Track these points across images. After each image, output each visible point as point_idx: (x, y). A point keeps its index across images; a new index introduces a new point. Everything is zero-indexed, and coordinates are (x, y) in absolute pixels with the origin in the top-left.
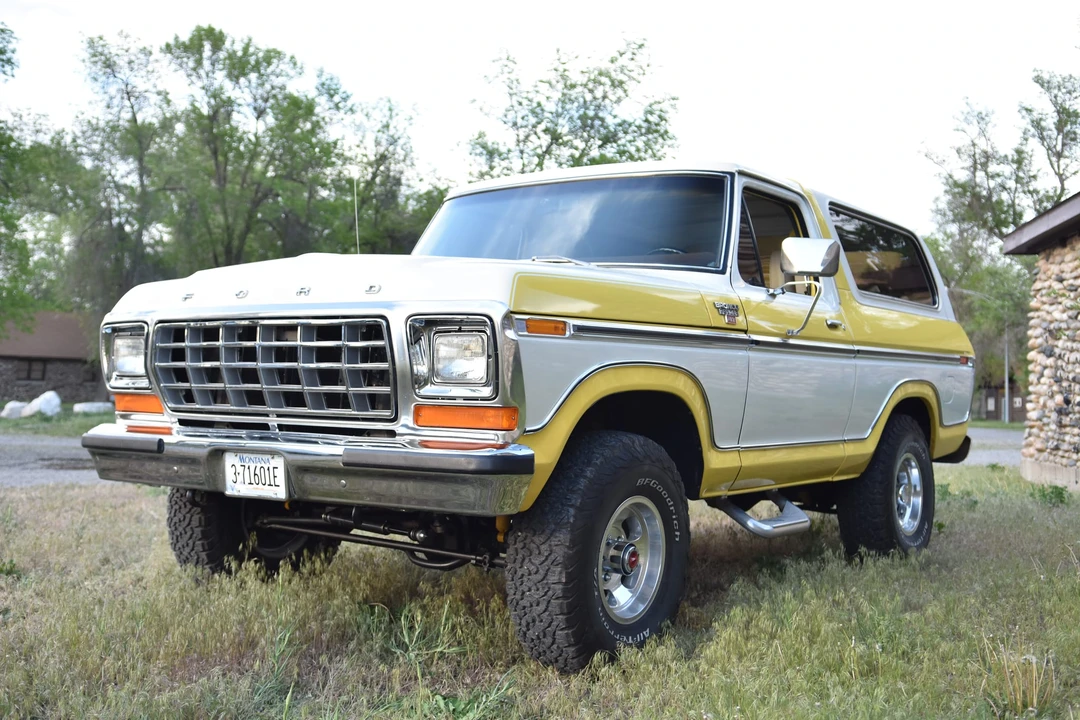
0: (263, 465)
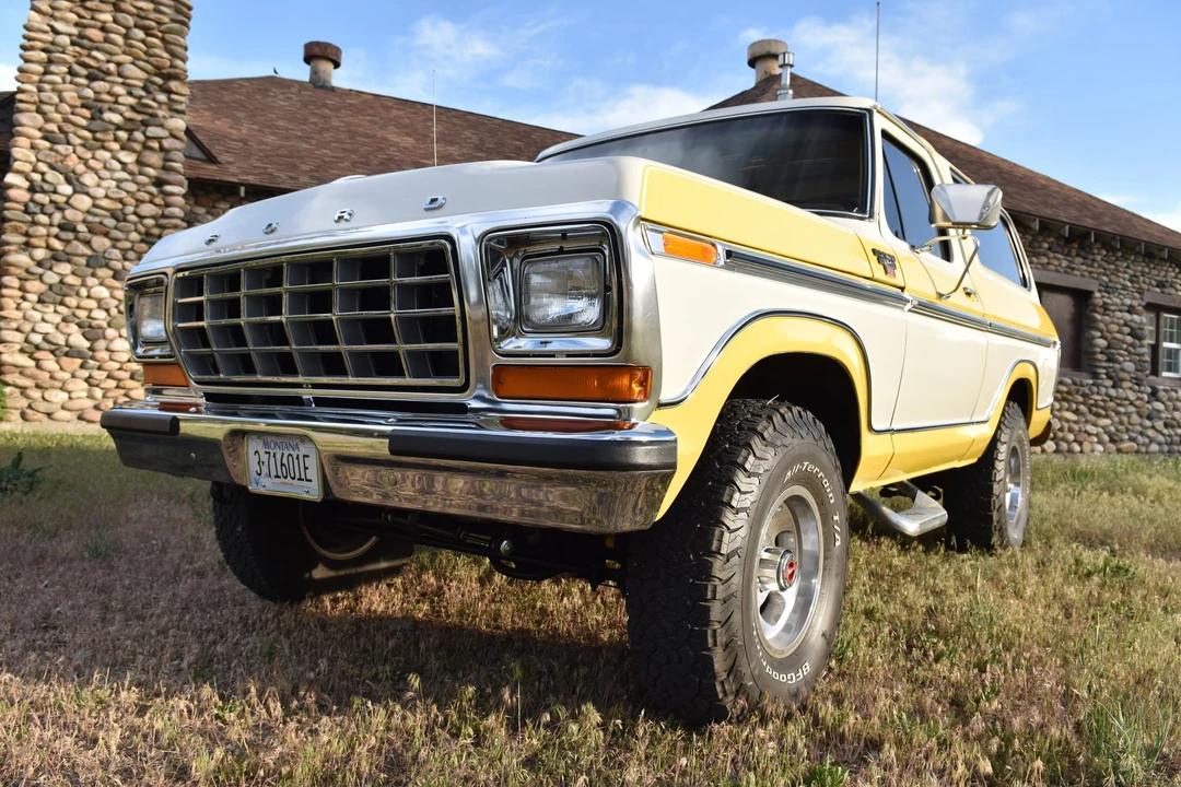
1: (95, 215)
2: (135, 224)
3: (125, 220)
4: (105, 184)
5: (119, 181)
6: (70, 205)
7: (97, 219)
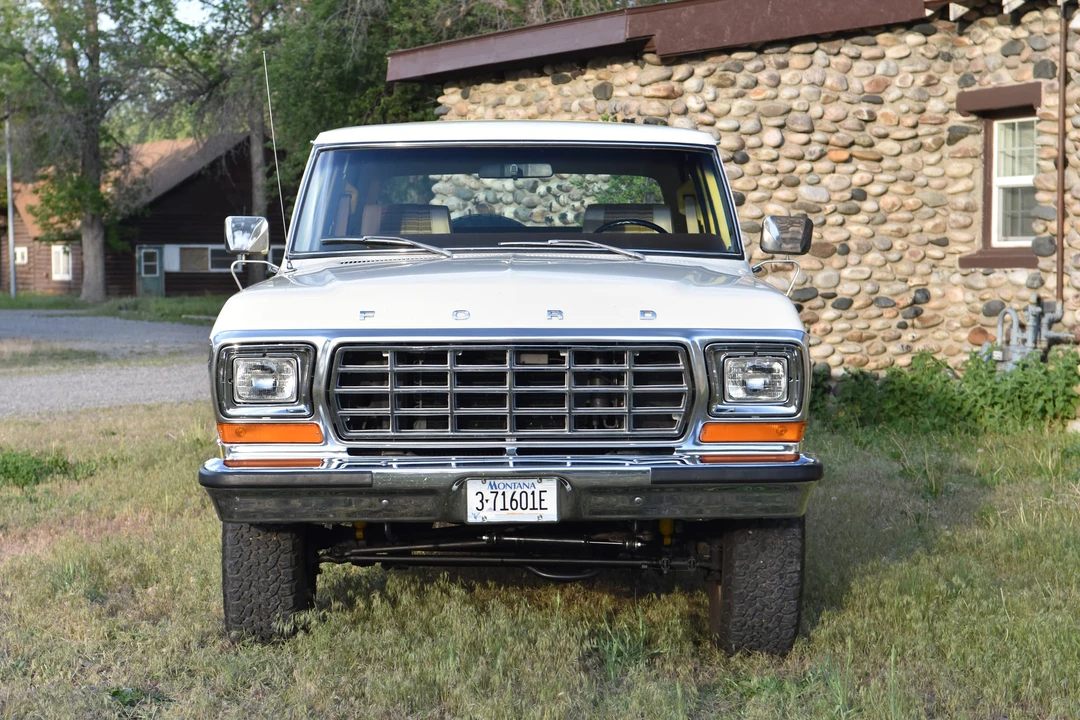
0: (525, 489)
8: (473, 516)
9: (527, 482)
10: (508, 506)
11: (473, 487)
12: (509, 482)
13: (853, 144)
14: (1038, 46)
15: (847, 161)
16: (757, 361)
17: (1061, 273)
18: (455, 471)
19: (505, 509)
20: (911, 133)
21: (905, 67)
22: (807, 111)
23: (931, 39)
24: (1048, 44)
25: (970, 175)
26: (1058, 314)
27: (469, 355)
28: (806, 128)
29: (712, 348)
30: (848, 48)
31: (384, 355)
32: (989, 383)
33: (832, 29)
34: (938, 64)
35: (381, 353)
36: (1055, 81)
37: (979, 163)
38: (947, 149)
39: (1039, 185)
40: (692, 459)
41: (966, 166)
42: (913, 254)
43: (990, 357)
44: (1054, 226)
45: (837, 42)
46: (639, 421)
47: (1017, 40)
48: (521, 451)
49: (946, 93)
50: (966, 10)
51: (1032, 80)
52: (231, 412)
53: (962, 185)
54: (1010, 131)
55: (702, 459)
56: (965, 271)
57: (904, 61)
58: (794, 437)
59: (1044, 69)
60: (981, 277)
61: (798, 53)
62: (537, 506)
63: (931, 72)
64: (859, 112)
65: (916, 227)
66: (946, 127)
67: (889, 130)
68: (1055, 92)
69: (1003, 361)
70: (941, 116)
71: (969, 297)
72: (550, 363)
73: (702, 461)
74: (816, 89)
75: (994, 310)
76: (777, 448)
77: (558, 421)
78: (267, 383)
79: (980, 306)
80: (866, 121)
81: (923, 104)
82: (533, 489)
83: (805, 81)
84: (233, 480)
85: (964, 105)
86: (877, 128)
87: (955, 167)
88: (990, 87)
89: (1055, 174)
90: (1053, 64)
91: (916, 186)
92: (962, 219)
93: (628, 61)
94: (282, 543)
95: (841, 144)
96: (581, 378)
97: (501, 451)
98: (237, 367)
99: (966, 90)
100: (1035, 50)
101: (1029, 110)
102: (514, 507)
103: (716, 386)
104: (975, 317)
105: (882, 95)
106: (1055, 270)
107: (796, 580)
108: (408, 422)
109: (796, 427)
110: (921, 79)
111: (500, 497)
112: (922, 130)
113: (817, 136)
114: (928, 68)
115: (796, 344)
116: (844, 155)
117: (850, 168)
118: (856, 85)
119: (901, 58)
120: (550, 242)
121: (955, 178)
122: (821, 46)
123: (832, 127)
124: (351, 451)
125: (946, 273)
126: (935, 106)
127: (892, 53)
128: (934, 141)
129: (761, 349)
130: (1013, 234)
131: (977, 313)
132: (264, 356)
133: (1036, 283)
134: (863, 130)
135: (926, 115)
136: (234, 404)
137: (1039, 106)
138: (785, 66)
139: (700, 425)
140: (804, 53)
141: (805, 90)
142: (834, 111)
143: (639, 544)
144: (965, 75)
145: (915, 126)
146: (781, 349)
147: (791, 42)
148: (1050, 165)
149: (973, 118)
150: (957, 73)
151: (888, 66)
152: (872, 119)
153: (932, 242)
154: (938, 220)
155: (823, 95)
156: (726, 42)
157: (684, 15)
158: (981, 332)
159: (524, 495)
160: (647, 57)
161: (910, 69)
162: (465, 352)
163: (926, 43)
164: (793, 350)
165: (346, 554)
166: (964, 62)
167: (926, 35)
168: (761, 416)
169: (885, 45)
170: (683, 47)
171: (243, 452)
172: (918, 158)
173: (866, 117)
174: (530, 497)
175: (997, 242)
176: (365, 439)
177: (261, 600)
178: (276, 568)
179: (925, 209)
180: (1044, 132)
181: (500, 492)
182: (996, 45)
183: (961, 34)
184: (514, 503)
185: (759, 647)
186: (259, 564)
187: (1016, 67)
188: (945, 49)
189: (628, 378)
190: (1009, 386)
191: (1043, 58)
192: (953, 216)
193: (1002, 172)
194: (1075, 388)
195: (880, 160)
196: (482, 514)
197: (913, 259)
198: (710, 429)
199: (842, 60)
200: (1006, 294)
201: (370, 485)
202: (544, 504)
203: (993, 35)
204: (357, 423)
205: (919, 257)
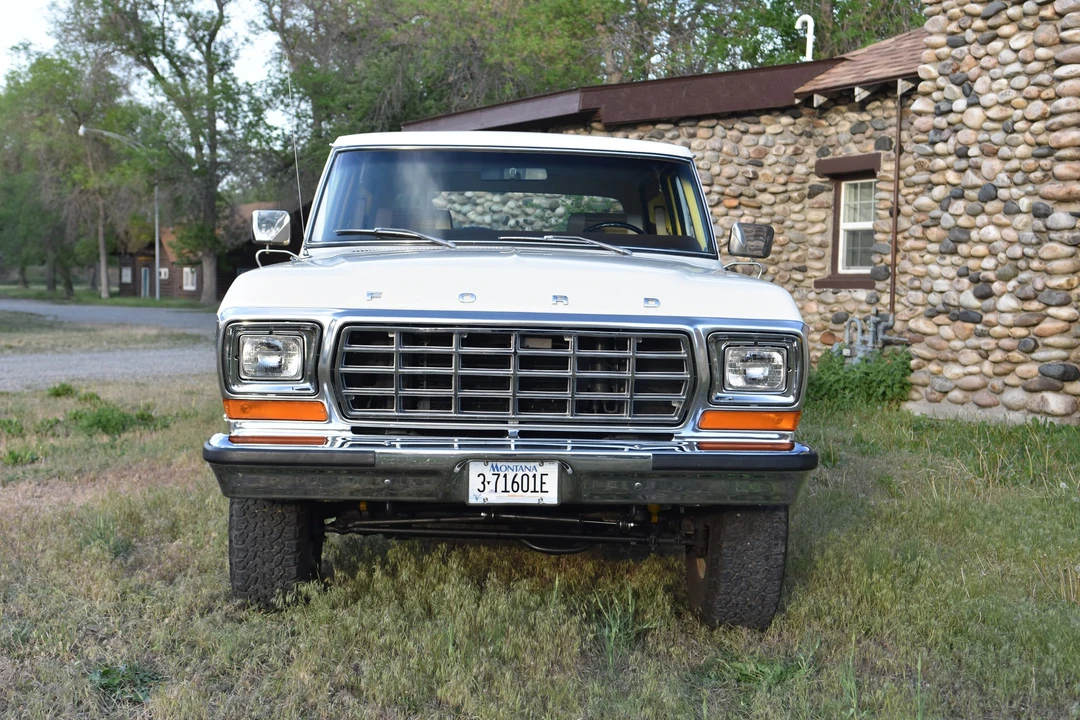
1: (988, 131)
2: (1023, 132)
3: (1014, 131)
4: (996, 86)
5: (1009, 77)
6: (964, 124)
7: (985, 136)
8: (474, 498)
9: (529, 465)
10: (509, 488)
11: (475, 469)
12: (511, 465)
13: (741, 195)
14: (879, 126)
15: (736, 208)
16: (756, 351)
17: (893, 292)
18: (456, 452)
19: (506, 491)
20: (782, 189)
21: (780, 140)
22: (709, 170)
23: (798, 121)
24: (886, 125)
25: (823, 221)
26: (890, 323)
27: (473, 338)
28: (708, 182)
29: (715, 337)
30: (740, 126)
31: (390, 336)
32: (842, 373)
33: (729, 110)
34: (803, 140)
35: (387, 334)
36: (891, 152)
37: (830, 212)
38: (807, 202)
39: (877, 228)
40: (690, 446)
41: (821, 214)
42: (781, 277)
43: (841, 353)
44: (888, 258)
45: (731, 120)
46: (639, 408)
47: (863, 122)
48: (523, 434)
49: (807, 161)
50: (826, 99)
51: (874, 152)
52: (235, 388)
53: (818, 228)
54: (853, 190)
55: (700, 446)
56: (818, 291)
57: (779, 137)
58: (790, 427)
59: (883, 144)
60: (831, 294)
61: (704, 127)
62: (538, 488)
63: (798, 145)
64: (747, 172)
65: (784, 257)
66: (807, 185)
67: (767, 186)
68: (892, 160)
69: (850, 357)
70: (804, 177)
71: (822, 309)
72: (554, 347)
73: (699, 448)
74: (716, 153)
75: (840, 319)
76: (772, 437)
77: (560, 405)
78: (272, 361)
79: (830, 316)
80: (751, 179)
81: (791, 168)
82: (534, 472)
83: (708, 147)
84: (236, 456)
85: (821, 169)
86: (760, 184)
87: (813, 215)
88: (841, 156)
89: (891, 221)
90: (890, 140)
91: (785, 228)
92: (817, 252)
93: (579, 128)
94: (287, 515)
95: (732, 194)
96: (585, 363)
97: (503, 434)
98: (244, 344)
99: (823, 158)
100: (876, 130)
101: (871, 173)
102: (515, 489)
103: (717, 375)
104: (826, 324)
105: (764, 160)
106: (889, 290)
107: (781, 561)
108: (412, 403)
109: (792, 416)
110: (790, 150)
111: (502, 480)
112: (791, 187)
113: (716, 188)
114: (796, 142)
115: (797, 335)
116: (735, 202)
117: (739, 212)
118: (744, 152)
119: (777, 134)
120: (545, 237)
121: (813, 223)
122: (721, 122)
123: (727, 182)
124: (355, 430)
125: (805, 291)
126: (800, 169)
127: (771, 129)
128: (799, 195)
129: (762, 339)
130: (853, 265)
131: (828, 321)
132: (271, 333)
133: (873, 300)
134: (748, 185)
135: (794, 176)
136: (239, 380)
137: (879, 170)
138: (693, 136)
139: (701, 412)
140: (708, 127)
141: (708, 154)
142: (728, 170)
143: (632, 525)
144: (822, 148)
145: (785, 184)
146: (780, 340)
147: (699, 118)
148: (886, 213)
149: (827, 179)
150: (816, 146)
151: (767, 139)
152: (755, 177)
153: (795, 269)
154: (800, 253)
155: (721, 158)
156: (653, 115)
157: (622, 94)
158: (831, 334)
159: (525, 478)
160: (595, 125)
161: (783, 142)
162: (470, 335)
163: (794, 124)
164: (793, 341)
165: (350, 525)
166: (821, 139)
167: (795, 118)
168: (760, 405)
169: (766, 124)
170: (620, 118)
171: (249, 428)
172: (787, 208)
173: (751, 176)
174: (532, 480)
175: (842, 270)
176: (370, 418)
177: (265, 570)
178: (280, 540)
179: (792, 244)
180: (881, 190)
181: (502, 475)
182: (846, 126)
183: (820, 118)
184: (515, 485)
185: (742, 622)
186: (264, 536)
187: (861, 142)
188: (808, 129)
189: (630, 365)
190: (858, 375)
191: (882, 135)
192: (811, 250)
193: (847, 219)
194: (907, 378)
195: (759, 208)
196: (484, 495)
197: (782, 280)
198: (708, 416)
199: (735, 133)
200: (850, 307)
201: (373, 465)
202: (545, 487)
203: (844, 119)
204: (361, 402)
205: (787, 279)
